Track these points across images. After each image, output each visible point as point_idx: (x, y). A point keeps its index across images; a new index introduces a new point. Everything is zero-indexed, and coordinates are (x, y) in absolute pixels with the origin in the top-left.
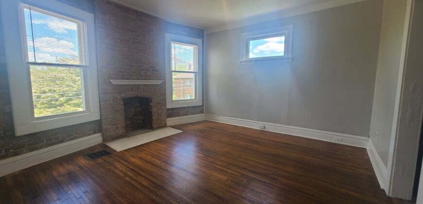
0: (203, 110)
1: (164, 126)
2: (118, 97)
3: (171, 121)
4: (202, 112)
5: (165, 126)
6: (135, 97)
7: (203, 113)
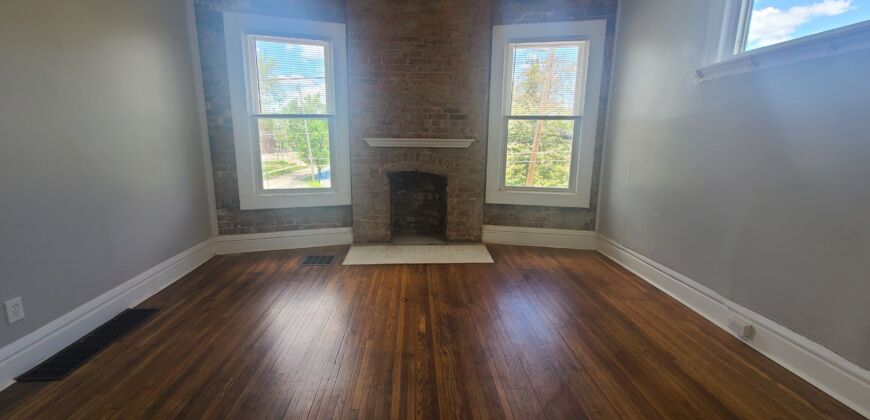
0: (593, 221)
1: (473, 239)
2: (380, 171)
3: (494, 234)
4: (589, 226)
5: (478, 241)
6: (411, 172)
7: (593, 229)
